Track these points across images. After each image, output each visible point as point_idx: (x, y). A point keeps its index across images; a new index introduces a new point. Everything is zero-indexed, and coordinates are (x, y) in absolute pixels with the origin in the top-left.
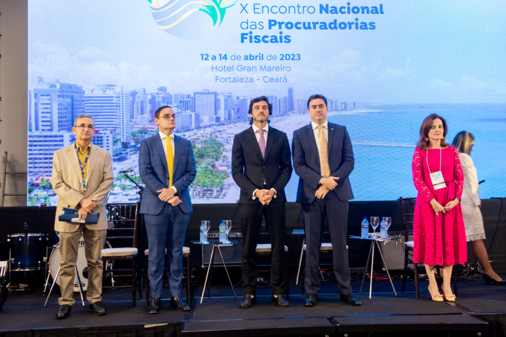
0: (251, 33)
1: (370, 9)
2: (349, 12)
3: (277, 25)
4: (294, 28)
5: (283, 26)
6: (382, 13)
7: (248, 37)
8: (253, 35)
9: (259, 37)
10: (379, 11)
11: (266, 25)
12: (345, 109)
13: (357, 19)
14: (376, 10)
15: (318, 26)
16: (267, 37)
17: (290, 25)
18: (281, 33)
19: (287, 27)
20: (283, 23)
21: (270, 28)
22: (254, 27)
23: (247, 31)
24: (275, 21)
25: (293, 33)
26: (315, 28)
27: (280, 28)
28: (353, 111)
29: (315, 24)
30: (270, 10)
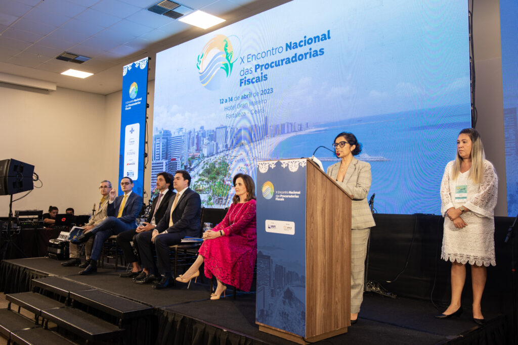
0: (245, 78)
1: (321, 37)
2: (305, 45)
3: (260, 68)
4: (270, 67)
5: (263, 67)
6: (329, 38)
7: (243, 81)
8: (247, 79)
9: (250, 79)
10: (327, 37)
11: (253, 70)
12: (301, 130)
13: (310, 49)
14: (326, 37)
15: (284, 62)
16: (254, 78)
17: (267, 66)
18: (262, 73)
19: (266, 68)
20: (263, 65)
21: (256, 71)
22: (247, 73)
23: (243, 77)
24: (259, 65)
25: (268, 72)
26: (282, 64)
27: (261, 70)
28: (306, 131)
29: (282, 61)
30: (256, 58)
